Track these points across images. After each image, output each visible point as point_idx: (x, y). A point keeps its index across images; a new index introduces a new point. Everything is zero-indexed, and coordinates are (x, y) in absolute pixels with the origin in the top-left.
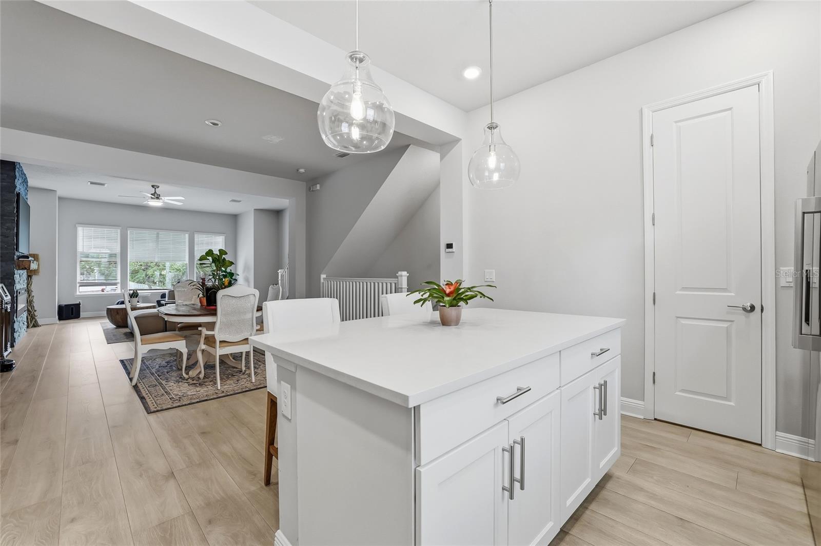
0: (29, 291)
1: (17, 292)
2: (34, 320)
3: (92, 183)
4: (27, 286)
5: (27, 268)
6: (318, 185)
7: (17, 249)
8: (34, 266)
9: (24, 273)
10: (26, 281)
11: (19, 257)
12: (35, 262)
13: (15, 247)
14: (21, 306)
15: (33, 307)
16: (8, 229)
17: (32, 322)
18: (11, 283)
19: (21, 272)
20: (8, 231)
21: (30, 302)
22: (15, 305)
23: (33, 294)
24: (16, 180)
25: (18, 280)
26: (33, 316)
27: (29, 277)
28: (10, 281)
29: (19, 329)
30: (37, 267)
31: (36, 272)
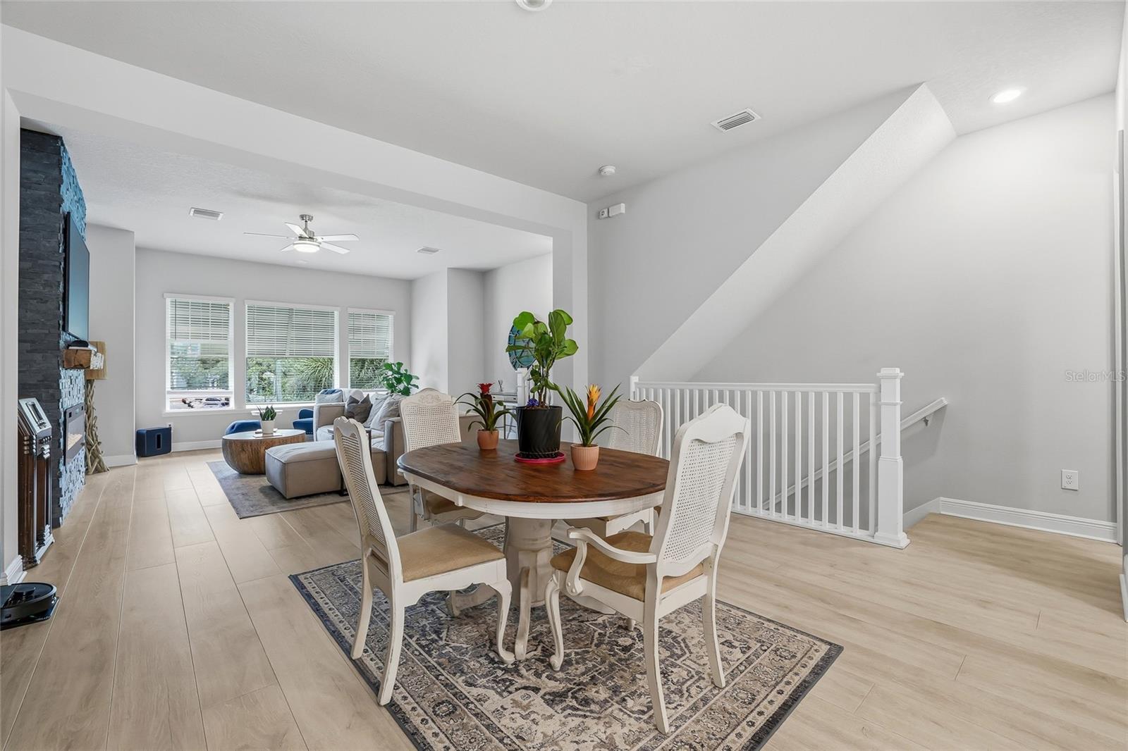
0: (87, 409)
1: (65, 413)
2: (97, 460)
3: (197, 211)
4: (86, 400)
5: (83, 366)
6: (623, 205)
7: (65, 328)
8: (96, 362)
9: (79, 375)
10: (83, 391)
11: (68, 345)
12: (99, 354)
13: (61, 322)
14: (73, 439)
15: (95, 437)
16: (47, 284)
17: (95, 465)
18: (53, 395)
19: (74, 373)
20: (47, 290)
21: (89, 428)
22: (62, 440)
23: (95, 413)
24: (63, 188)
25: (67, 390)
26: (96, 452)
27: (89, 382)
28: (51, 391)
29: (71, 485)
30: (102, 364)
31: (99, 373)
